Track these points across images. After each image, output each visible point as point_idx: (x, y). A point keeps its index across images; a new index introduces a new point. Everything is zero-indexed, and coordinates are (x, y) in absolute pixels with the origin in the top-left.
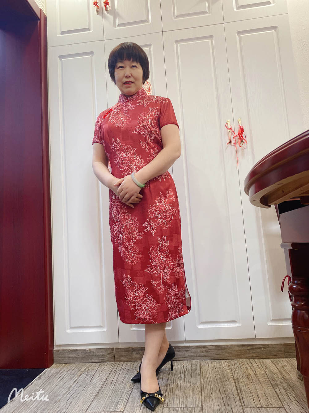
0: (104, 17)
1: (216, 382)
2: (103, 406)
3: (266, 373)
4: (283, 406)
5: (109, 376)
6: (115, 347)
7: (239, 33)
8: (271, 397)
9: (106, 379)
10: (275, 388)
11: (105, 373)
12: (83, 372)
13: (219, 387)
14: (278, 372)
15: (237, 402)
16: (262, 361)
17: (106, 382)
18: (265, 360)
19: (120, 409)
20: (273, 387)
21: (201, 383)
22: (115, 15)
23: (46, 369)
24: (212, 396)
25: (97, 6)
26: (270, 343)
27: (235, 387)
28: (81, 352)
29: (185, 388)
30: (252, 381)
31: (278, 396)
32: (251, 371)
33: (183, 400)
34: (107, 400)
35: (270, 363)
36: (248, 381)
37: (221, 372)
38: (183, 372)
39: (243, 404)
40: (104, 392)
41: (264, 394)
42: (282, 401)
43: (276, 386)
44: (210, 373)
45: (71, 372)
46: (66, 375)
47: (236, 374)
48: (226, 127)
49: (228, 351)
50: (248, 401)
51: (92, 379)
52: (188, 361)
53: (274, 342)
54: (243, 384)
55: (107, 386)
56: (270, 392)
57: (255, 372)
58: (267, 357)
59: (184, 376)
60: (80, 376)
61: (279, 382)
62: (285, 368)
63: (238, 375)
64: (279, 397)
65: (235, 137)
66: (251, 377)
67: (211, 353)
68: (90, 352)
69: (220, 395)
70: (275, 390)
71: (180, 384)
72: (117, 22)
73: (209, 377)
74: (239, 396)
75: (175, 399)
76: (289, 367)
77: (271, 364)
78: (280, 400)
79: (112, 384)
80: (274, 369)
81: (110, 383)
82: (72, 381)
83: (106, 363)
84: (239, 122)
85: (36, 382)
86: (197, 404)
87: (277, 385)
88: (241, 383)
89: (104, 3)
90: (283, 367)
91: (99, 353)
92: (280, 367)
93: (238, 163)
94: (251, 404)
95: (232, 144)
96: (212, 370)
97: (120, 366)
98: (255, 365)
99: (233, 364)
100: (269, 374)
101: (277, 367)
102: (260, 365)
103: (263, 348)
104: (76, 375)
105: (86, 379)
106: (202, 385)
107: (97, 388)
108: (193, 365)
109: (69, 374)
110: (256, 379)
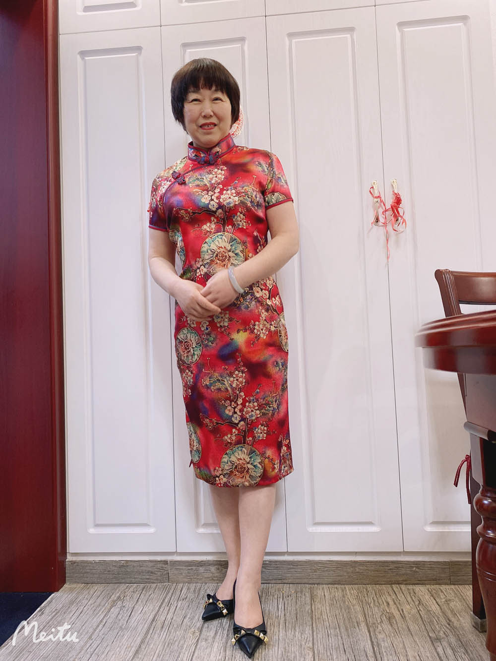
1: (338, 629)
3: (420, 614)
5: (158, 611)
6: (169, 558)
7: (401, 24)
9: (154, 617)
10: (436, 645)
11: (151, 605)
12: (114, 603)
13: (343, 640)
14: (440, 614)
16: (413, 590)
17: (154, 623)
18: (417, 588)
20: (432, 643)
21: (313, 632)
23: (53, 593)
26: (427, 559)
27: (369, 642)
29: (287, 641)
30: (398, 629)
32: (394, 609)
35: (426, 594)
36: (392, 631)
37: (345, 611)
38: (283, 607)
41: (418, 658)
43: (437, 642)
44: (328, 611)
45: (94, 603)
46: (86, 607)
47: (370, 613)
48: (371, 193)
49: (357, 571)
51: (130, 616)
52: (291, 585)
53: (434, 559)
54: (383, 636)
56: (429, 655)
57: (403, 612)
58: (421, 582)
59: (285, 615)
60: (109, 610)
61: (441, 634)
62: (452, 604)
63: (374, 616)
65: (386, 211)
66: (397, 622)
67: (330, 573)
68: (127, 566)
69: (344, 658)
70: (435, 648)
73: (327, 619)
76: (456, 602)
77: (427, 597)
79: (164, 630)
80: (434, 608)
81: (160, 626)
82: (96, 621)
83: (154, 585)
84: (394, 186)
87: (438, 639)
88: (380, 632)
90: (448, 601)
91: (142, 568)
92: (443, 603)
93: (388, 258)
95: (380, 223)
96: (331, 605)
97: (178, 593)
98: (401, 597)
99: (365, 593)
100: (425, 617)
101: (437, 602)
102: (409, 597)
103: (414, 568)
104: (103, 609)
105: (120, 617)
106: (315, 636)
107: (138, 636)
108: (299, 595)
109: (91, 604)
110: (404, 625)
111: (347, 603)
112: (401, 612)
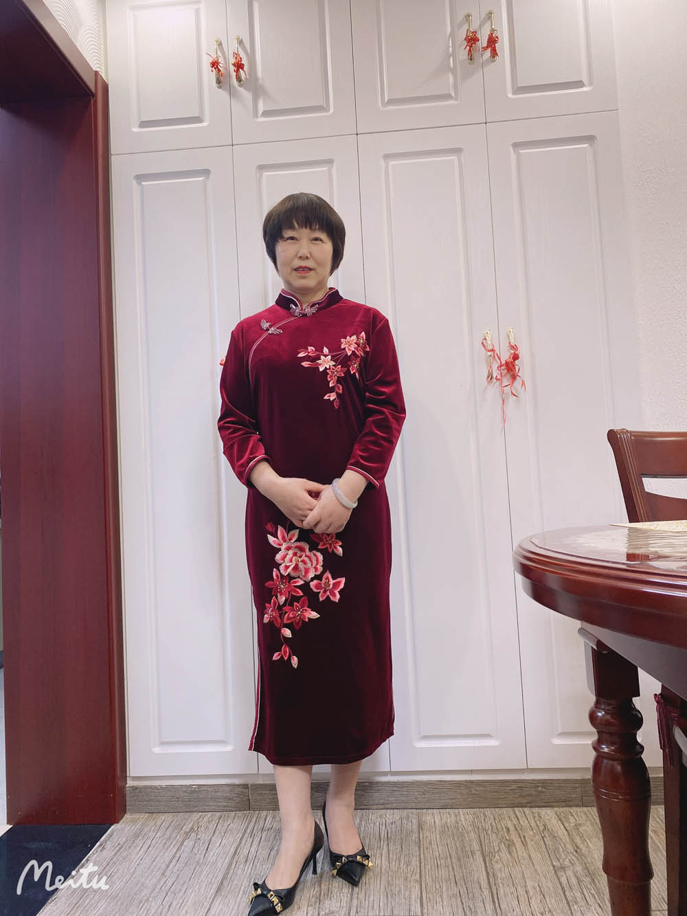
0: (232, 93)
1: (449, 859)
2: (234, 911)
3: (544, 840)
5: (239, 844)
6: (250, 781)
7: (516, 145)
8: (550, 895)
9: (236, 850)
10: (560, 874)
11: (231, 836)
12: (187, 834)
13: (454, 872)
14: (568, 840)
15: (487, 906)
16: (539, 813)
17: (236, 858)
18: (543, 811)
20: (556, 871)
21: (420, 864)
22: (257, 91)
23: (112, 824)
24: (442, 892)
25: (219, 70)
27: (484, 873)
28: (185, 792)
29: (391, 873)
30: (518, 858)
31: (564, 892)
32: (515, 836)
33: (385, 900)
35: (553, 818)
36: (510, 859)
37: (458, 839)
38: (386, 836)
39: (498, 910)
40: (233, 881)
41: (538, 888)
42: (571, 903)
43: (561, 871)
44: (438, 839)
45: (165, 834)
46: (154, 840)
47: (487, 841)
49: (473, 792)
50: (508, 902)
51: (207, 850)
52: (395, 810)
53: (563, 777)
54: (500, 866)
55: (239, 865)
56: (550, 885)
57: (524, 837)
58: (548, 805)
59: (388, 845)
60: (182, 844)
61: (567, 863)
62: (582, 829)
63: (492, 844)
64: (565, 896)
65: (501, 366)
66: (516, 850)
67: (440, 795)
68: (200, 791)
69: (455, 890)
70: (558, 878)
71: (379, 865)
72: (261, 108)
73: (437, 849)
74: (492, 893)
75: (372, 898)
76: (588, 826)
77: (554, 821)
78: (568, 903)
79: (248, 864)
80: (561, 832)
81: (244, 860)
82: (167, 856)
83: (233, 814)
84: (511, 337)
85: (94, 855)
86: (413, 908)
87: (563, 868)
88: (497, 862)
89: (234, 65)
90: (577, 827)
91: (219, 794)
92: (572, 828)
93: (504, 421)
94: (513, 910)
96: (442, 833)
97: (262, 822)
98: (523, 822)
99: (483, 819)
100: (550, 844)
101: (565, 828)
102: (533, 822)
103: (540, 788)
104: (174, 843)
105: (195, 851)
106: (423, 868)
107: (219, 872)
108: (405, 821)
109: (160, 837)
110: (525, 854)
111: (461, 830)
112: (522, 837)
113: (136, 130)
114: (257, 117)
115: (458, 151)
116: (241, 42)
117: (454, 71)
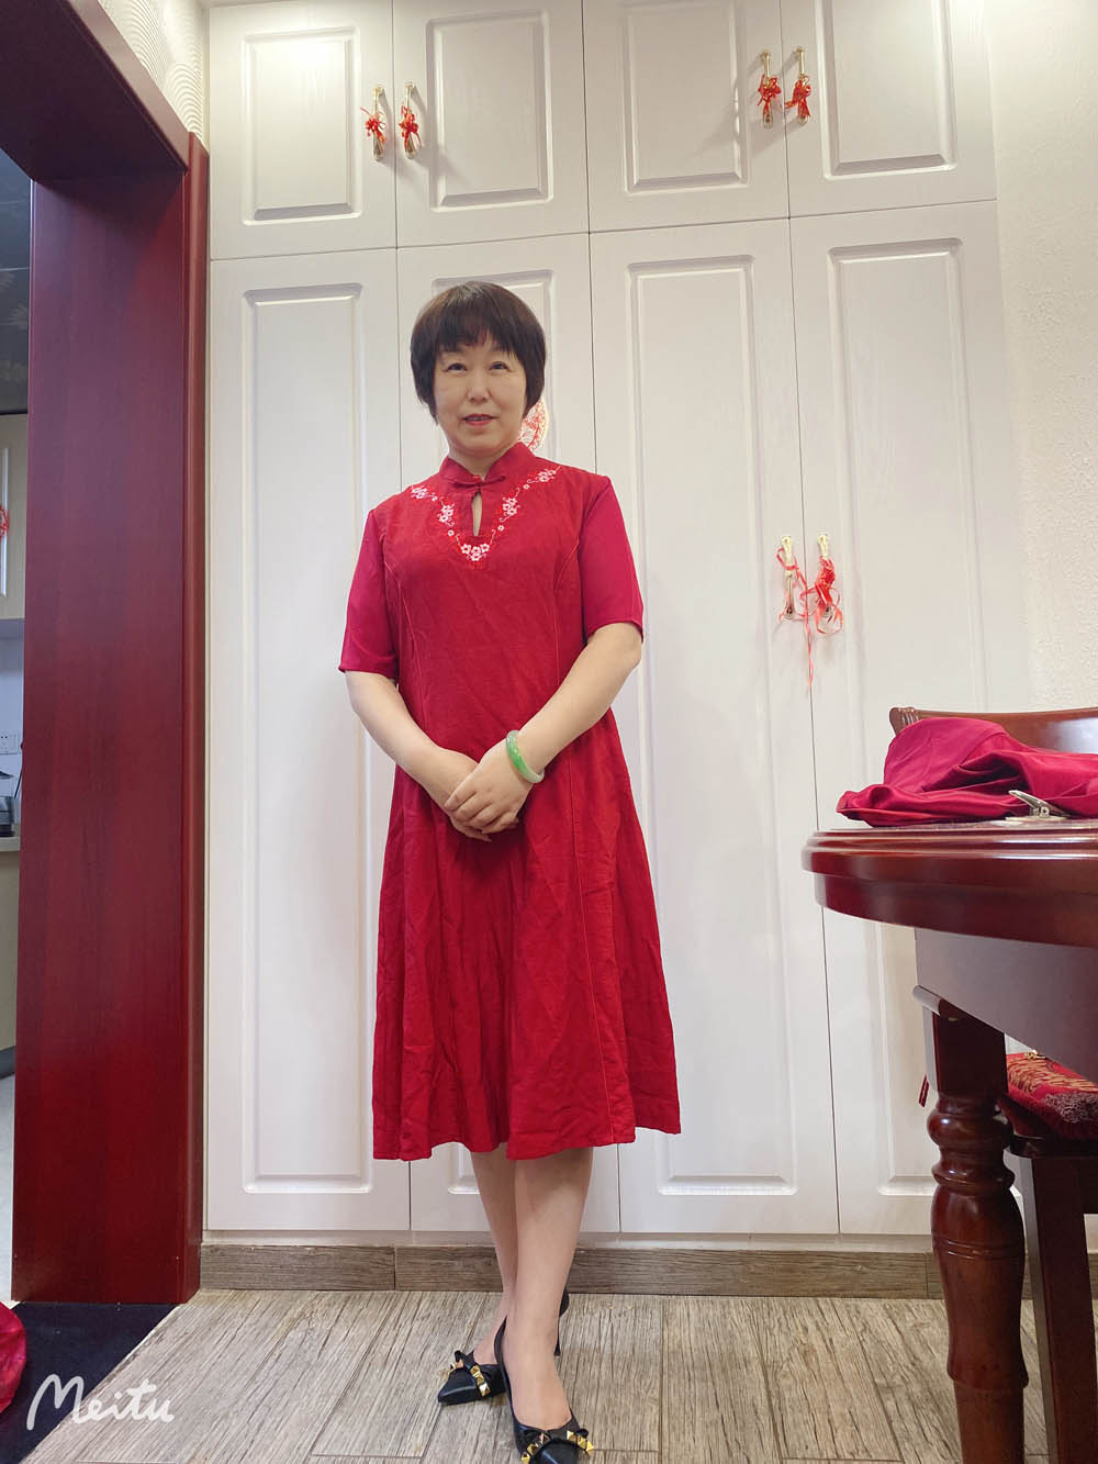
0: (398, 167)
1: (708, 1370)
2: (360, 1437)
3: (863, 1348)
4: (900, 1454)
5: (377, 1337)
6: (397, 1243)
7: (837, 252)
8: (868, 1429)
9: (370, 1348)
10: (884, 1396)
11: (364, 1327)
12: (293, 1324)
13: (715, 1389)
14: (901, 1347)
15: (766, 1440)
16: (856, 1306)
17: (369, 1360)
18: (863, 1304)
19: (413, 1449)
20: (878, 1393)
21: (662, 1375)
22: (437, 165)
23: (177, 1304)
24: (694, 1416)
25: (379, 134)
26: (882, 1249)
27: (763, 1391)
28: (291, 1256)
29: (614, 1387)
30: (819, 1371)
31: (890, 1423)
32: (816, 1338)
33: (603, 1427)
34: (374, 1418)
35: (879, 1314)
36: (807, 1373)
37: (725, 1339)
38: (609, 1333)
39: (783, 1447)
40: (363, 1392)
41: (848, 1415)
42: (899, 1439)
43: (887, 1394)
44: (692, 1341)
45: (258, 1321)
46: (242, 1329)
47: (771, 1345)
48: (780, 560)
49: (752, 1270)
50: (800, 1435)
51: (324, 1345)
52: (626, 1296)
53: (897, 1249)
54: (790, 1381)
55: (372, 1374)
56: (868, 1411)
57: (831, 1340)
58: (872, 1294)
59: (612, 1346)
60: (285, 1336)
61: (897, 1380)
62: (924, 1332)
63: (778, 1350)
64: (892, 1430)
65: (806, 594)
66: (817, 1359)
67: (699, 1273)
68: (317, 1257)
69: (716, 1415)
70: (882, 1402)
71: (597, 1374)
72: (442, 192)
73: (689, 1354)
74: (775, 1425)
76: (934, 1328)
77: (880, 1319)
78: (895, 1438)
79: (388, 1368)
80: (890, 1335)
81: (380, 1363)
82: (261, 1353)
83: (367, 1294)
84: (823, 548)
85: (146, 1348)
86: (646, 1439)
87: (890, 1388)
88: (784, 1376)
89: (402, 125)
90: (917, 1327)
91: (345, 1261)
92: (909, 1328)
93: (811, 677)
94: (807, 1448)
95: (797, 617)
96: (699, 1330)
97: (413, 1307)
98: (831, 1318)
99: (765, 1312)
100: (873, 1351)
101: (897, 1328)
102: (846, 1317)
103: (860, 1266)
104: (275, 1332)
105: (305, 1346)
106: (665, 1381)
107: (342, 1377)
108: (640, 1313)
109: (251, 1325)
110: (831, 1365)
111: (729, 1327)
112: (828, 1341)
113: (248, 223)
114: (436, 206)
115: (745, 260)
116: (413, 92)
117: (741, 139)
